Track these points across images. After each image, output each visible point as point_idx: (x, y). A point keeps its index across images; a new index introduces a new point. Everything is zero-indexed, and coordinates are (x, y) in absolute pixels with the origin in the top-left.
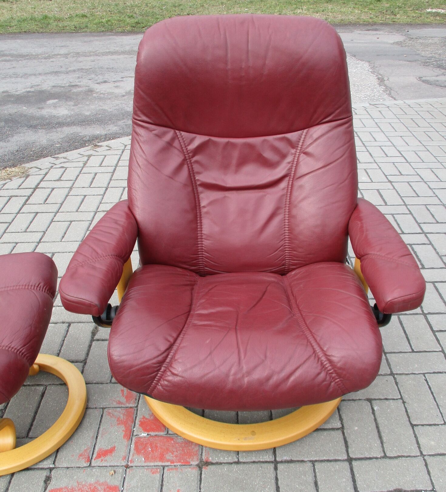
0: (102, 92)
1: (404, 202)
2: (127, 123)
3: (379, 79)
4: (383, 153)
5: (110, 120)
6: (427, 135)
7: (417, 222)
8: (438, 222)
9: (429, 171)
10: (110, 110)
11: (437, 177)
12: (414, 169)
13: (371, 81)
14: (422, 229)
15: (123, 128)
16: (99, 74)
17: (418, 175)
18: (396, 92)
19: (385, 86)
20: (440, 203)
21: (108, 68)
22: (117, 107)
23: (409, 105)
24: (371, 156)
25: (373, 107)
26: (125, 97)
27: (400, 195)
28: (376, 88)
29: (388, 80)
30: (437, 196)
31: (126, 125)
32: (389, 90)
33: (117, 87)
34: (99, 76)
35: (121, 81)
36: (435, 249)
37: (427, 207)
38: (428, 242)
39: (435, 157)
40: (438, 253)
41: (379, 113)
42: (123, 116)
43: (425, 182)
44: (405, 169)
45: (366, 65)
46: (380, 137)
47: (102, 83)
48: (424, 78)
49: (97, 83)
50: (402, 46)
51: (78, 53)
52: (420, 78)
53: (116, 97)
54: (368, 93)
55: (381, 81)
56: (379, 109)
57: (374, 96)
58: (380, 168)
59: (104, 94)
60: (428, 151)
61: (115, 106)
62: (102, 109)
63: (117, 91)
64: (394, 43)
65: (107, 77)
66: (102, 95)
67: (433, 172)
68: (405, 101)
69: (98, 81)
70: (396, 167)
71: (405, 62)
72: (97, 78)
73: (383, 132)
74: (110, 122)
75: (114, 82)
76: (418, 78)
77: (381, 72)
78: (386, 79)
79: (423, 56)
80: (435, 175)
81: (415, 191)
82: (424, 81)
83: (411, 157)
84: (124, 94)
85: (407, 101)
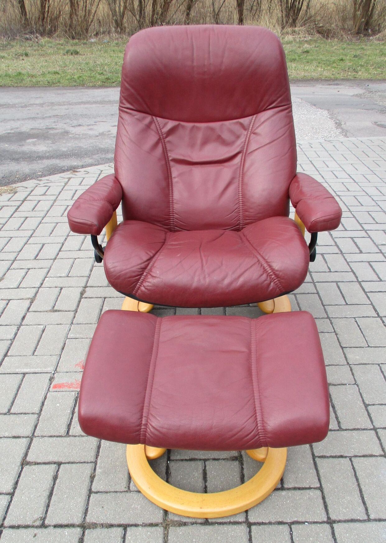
0: (77, 133)
1: (349, 209)
2: (102, 157)
3: (336, 123)
4: (334, 175)
5: (86, 155)
6: (376, 163)
7: (359, 223)
8: (377, 223)
9: (374, 188)
10: (85, 147)
11: (381, 192)
12: (360, 187)
13: (328, 125)
14: (363, 228)
15: (98, 161)
16: (74, 120)
17: (364, 191)
18: (352, 134)
19: (342, 129)
20: (381, 210)
21: (81, 115)
22: (91, 145)
23: (361, 141)
24: (323, 178)
25: (328, 142)
26: (99, 137)
27: (346, 205)
28: (333, 131)
29: (345, 124)
30: (379, 205)
31: (101, 158)
32: (345, 133)
33: (91, 129)
34: (73, 121)
35: (94, 125)
36: (373, 241)
37: (369, 213)
38: (368, 236)
39: (381, 179)
40: (375, 243)
41: (333, 147)
42: (98, 151)
43: (370, 196)
44: (353, 187)
45: (325, 113)
46: (333, 165)
47: (76, 126)
48: (379, 123)
49: (72, 127)
50: (361, 98)
51: (53, 103)
52: (376, 123)
53: (91, 137)
54: (325, 135)
55: (338, 125)
56: (333, 144)
57: (331, 137)
58: (330, 186)
59: (79, 135)
60: (375, 174)
61: (89, 144)
62: (78, 146)
63: (91, 133)
64: (353, 95)
65: (81, 121)
66: (77, 136)
67: (377, 189)
68: (358, 138)
69: (73, 125)
70: (344, 185)
71: (362, 111)
72: (71, 122)
73: (336, 161)
74: (85, 156)
75: (87, 125)
76: (373, 123)
77: (339, 118)
78: (343, 123)
79: (380, 106)
80: (380, 191)
81: (359, 202)
82: (378, 125)
83: (359, 178)
84: (98, 135)
85: (359, 138)
